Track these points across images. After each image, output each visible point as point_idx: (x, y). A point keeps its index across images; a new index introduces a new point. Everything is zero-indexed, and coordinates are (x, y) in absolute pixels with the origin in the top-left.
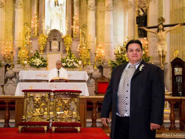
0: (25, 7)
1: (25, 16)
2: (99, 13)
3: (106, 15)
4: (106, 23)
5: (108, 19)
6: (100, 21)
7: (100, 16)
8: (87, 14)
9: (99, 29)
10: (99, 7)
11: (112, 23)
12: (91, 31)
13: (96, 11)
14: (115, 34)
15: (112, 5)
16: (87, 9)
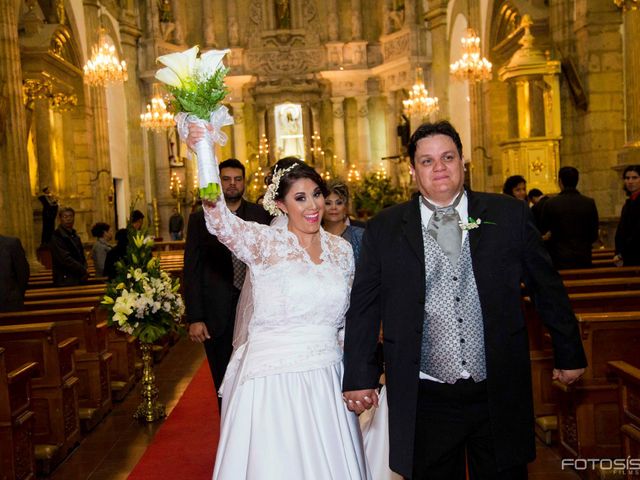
0: (246, 121)
1: (247, 132)
2: (348, 119)
3: (359, 124)
4: (359, 133)
5: (362, 128)
6: (351, 131)
7: (350, 123)
8: (332, 123)
9: (351, 142)
10: (349, 111)
11: (368, 133)
12: (339, 146)
13: (345, 118)
14: (374, 148)
15: (366, 108)
16: (332, 116)
